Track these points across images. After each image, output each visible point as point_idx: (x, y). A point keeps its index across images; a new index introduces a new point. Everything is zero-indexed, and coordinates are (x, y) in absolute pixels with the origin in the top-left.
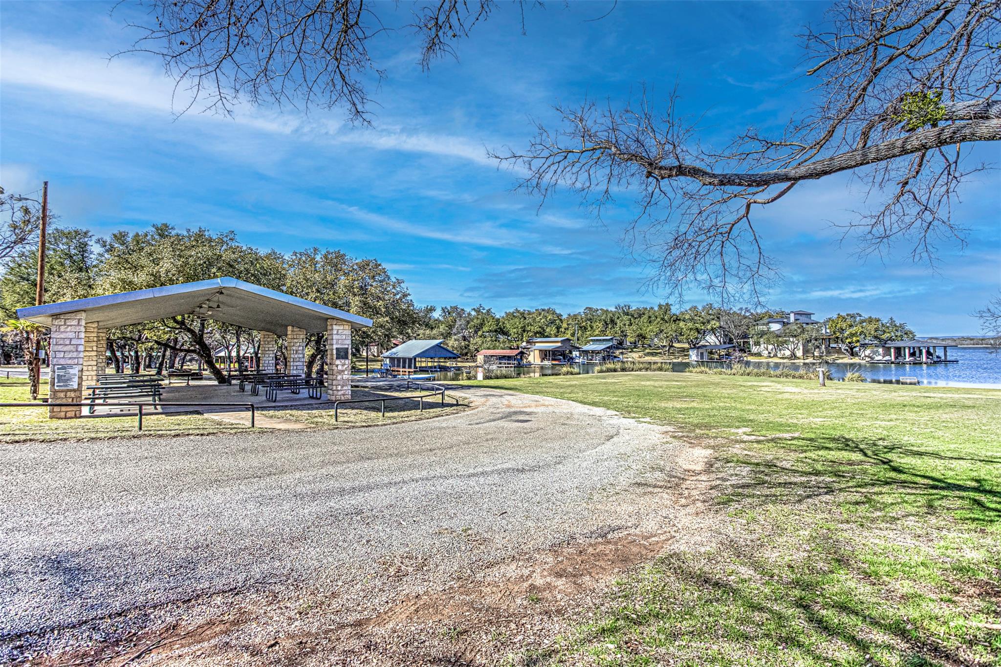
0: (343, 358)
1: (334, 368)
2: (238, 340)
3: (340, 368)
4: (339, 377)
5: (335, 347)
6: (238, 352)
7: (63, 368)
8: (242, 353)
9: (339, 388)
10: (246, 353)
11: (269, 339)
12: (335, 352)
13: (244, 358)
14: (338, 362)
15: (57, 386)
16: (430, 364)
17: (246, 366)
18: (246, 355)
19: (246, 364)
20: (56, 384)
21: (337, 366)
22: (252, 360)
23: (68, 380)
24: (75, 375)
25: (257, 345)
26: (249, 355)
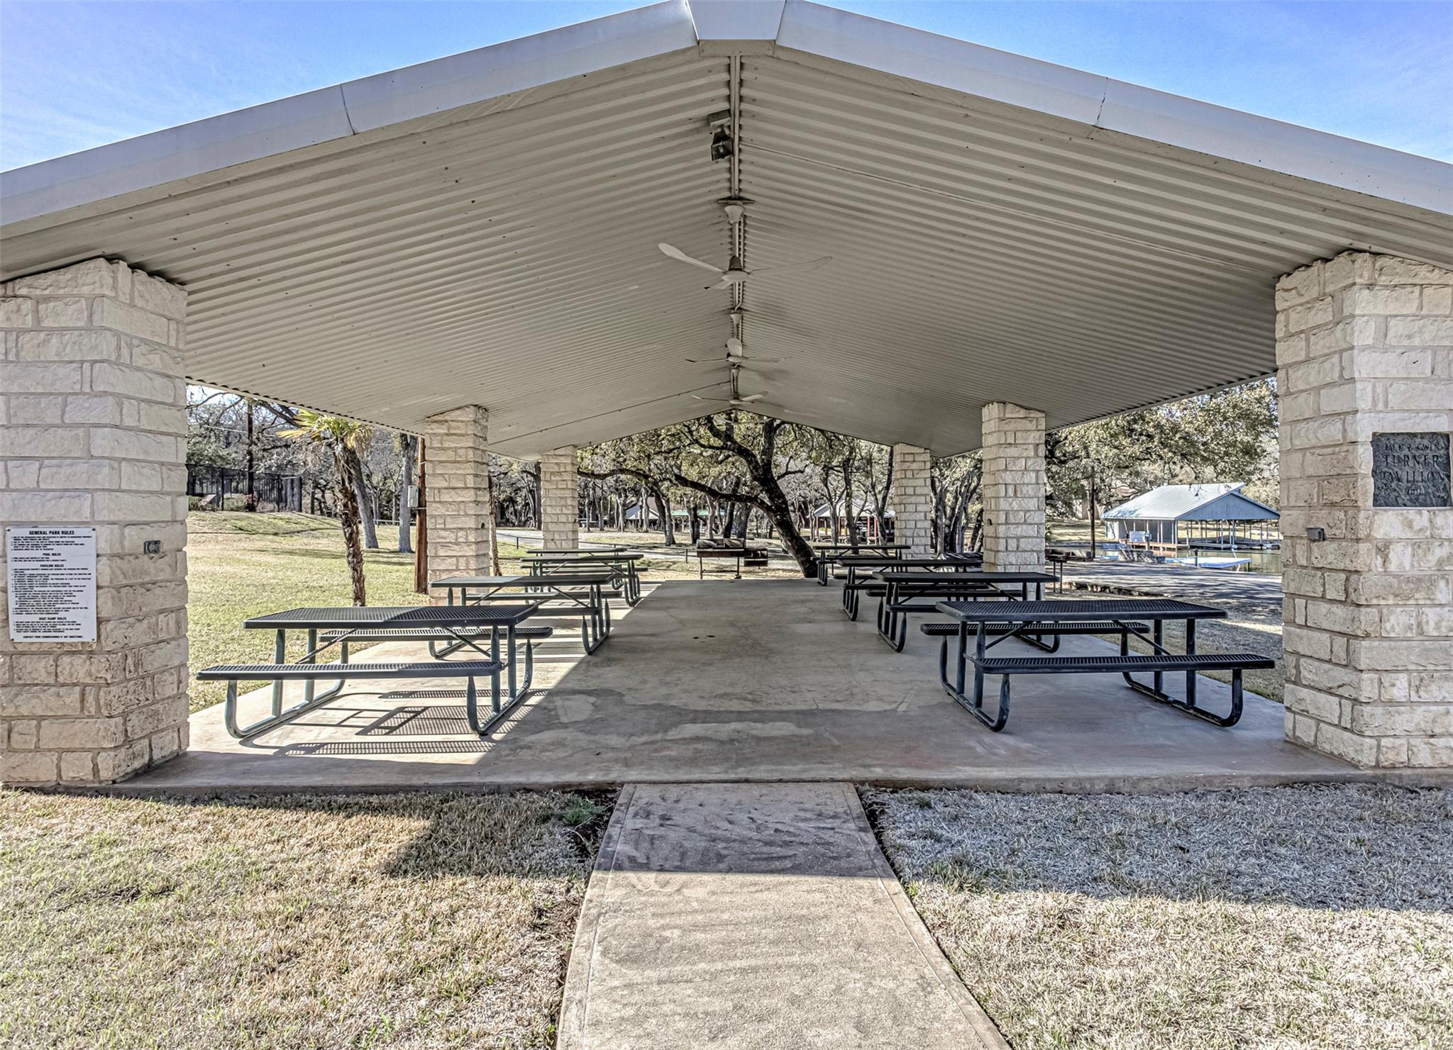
0: (1416, 502)
1: (1365, 557)
2: (848, 482)
3: (1401, 559)
4: (1398, 621)
5: (1365, 428)
6: (849, 507)
7: (37, 539)
8: (855, 512)
9: (1400, 688)
10: (862, 510)
11: (915, 466)
12: (1365, 458)
13: (860, 519)
14: (1389, 523)
15: (20, 627)
16: (1213, 534)
17: (864, 533)
18: (863, 514)
19: (864, 529)
20: (13, 618)
21: (1383, 550)
22: (872, 524)
23: (57, 597)
24: (83, 573)
25: (880, 497)
26: (868, 516)
